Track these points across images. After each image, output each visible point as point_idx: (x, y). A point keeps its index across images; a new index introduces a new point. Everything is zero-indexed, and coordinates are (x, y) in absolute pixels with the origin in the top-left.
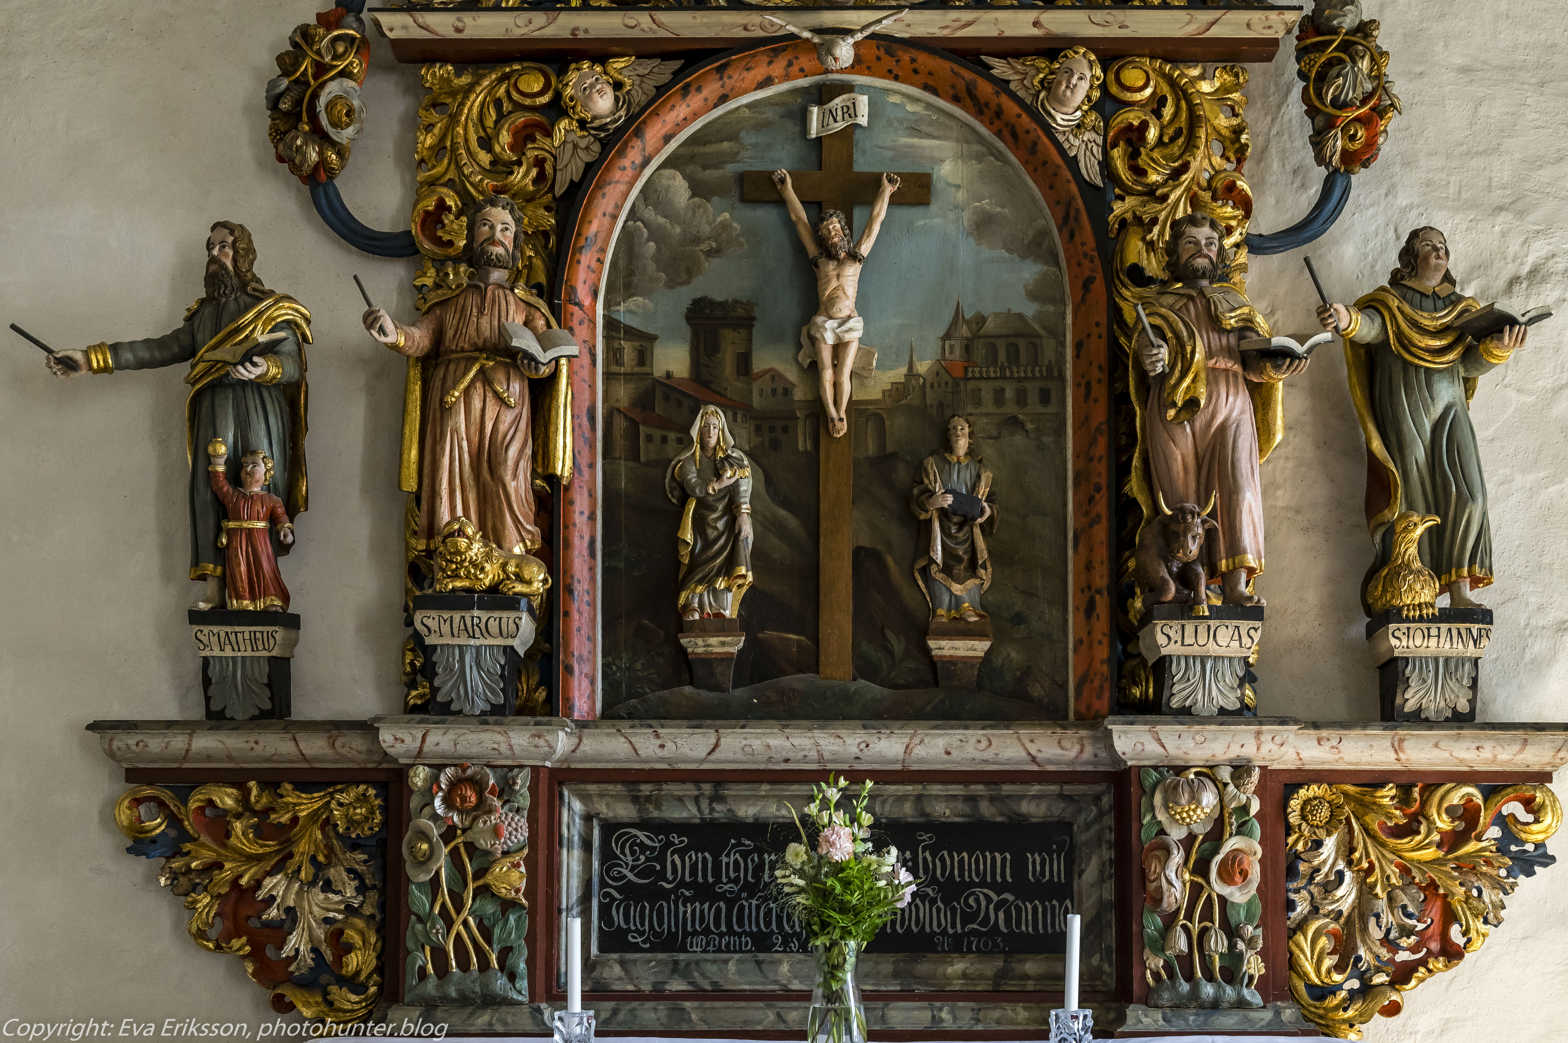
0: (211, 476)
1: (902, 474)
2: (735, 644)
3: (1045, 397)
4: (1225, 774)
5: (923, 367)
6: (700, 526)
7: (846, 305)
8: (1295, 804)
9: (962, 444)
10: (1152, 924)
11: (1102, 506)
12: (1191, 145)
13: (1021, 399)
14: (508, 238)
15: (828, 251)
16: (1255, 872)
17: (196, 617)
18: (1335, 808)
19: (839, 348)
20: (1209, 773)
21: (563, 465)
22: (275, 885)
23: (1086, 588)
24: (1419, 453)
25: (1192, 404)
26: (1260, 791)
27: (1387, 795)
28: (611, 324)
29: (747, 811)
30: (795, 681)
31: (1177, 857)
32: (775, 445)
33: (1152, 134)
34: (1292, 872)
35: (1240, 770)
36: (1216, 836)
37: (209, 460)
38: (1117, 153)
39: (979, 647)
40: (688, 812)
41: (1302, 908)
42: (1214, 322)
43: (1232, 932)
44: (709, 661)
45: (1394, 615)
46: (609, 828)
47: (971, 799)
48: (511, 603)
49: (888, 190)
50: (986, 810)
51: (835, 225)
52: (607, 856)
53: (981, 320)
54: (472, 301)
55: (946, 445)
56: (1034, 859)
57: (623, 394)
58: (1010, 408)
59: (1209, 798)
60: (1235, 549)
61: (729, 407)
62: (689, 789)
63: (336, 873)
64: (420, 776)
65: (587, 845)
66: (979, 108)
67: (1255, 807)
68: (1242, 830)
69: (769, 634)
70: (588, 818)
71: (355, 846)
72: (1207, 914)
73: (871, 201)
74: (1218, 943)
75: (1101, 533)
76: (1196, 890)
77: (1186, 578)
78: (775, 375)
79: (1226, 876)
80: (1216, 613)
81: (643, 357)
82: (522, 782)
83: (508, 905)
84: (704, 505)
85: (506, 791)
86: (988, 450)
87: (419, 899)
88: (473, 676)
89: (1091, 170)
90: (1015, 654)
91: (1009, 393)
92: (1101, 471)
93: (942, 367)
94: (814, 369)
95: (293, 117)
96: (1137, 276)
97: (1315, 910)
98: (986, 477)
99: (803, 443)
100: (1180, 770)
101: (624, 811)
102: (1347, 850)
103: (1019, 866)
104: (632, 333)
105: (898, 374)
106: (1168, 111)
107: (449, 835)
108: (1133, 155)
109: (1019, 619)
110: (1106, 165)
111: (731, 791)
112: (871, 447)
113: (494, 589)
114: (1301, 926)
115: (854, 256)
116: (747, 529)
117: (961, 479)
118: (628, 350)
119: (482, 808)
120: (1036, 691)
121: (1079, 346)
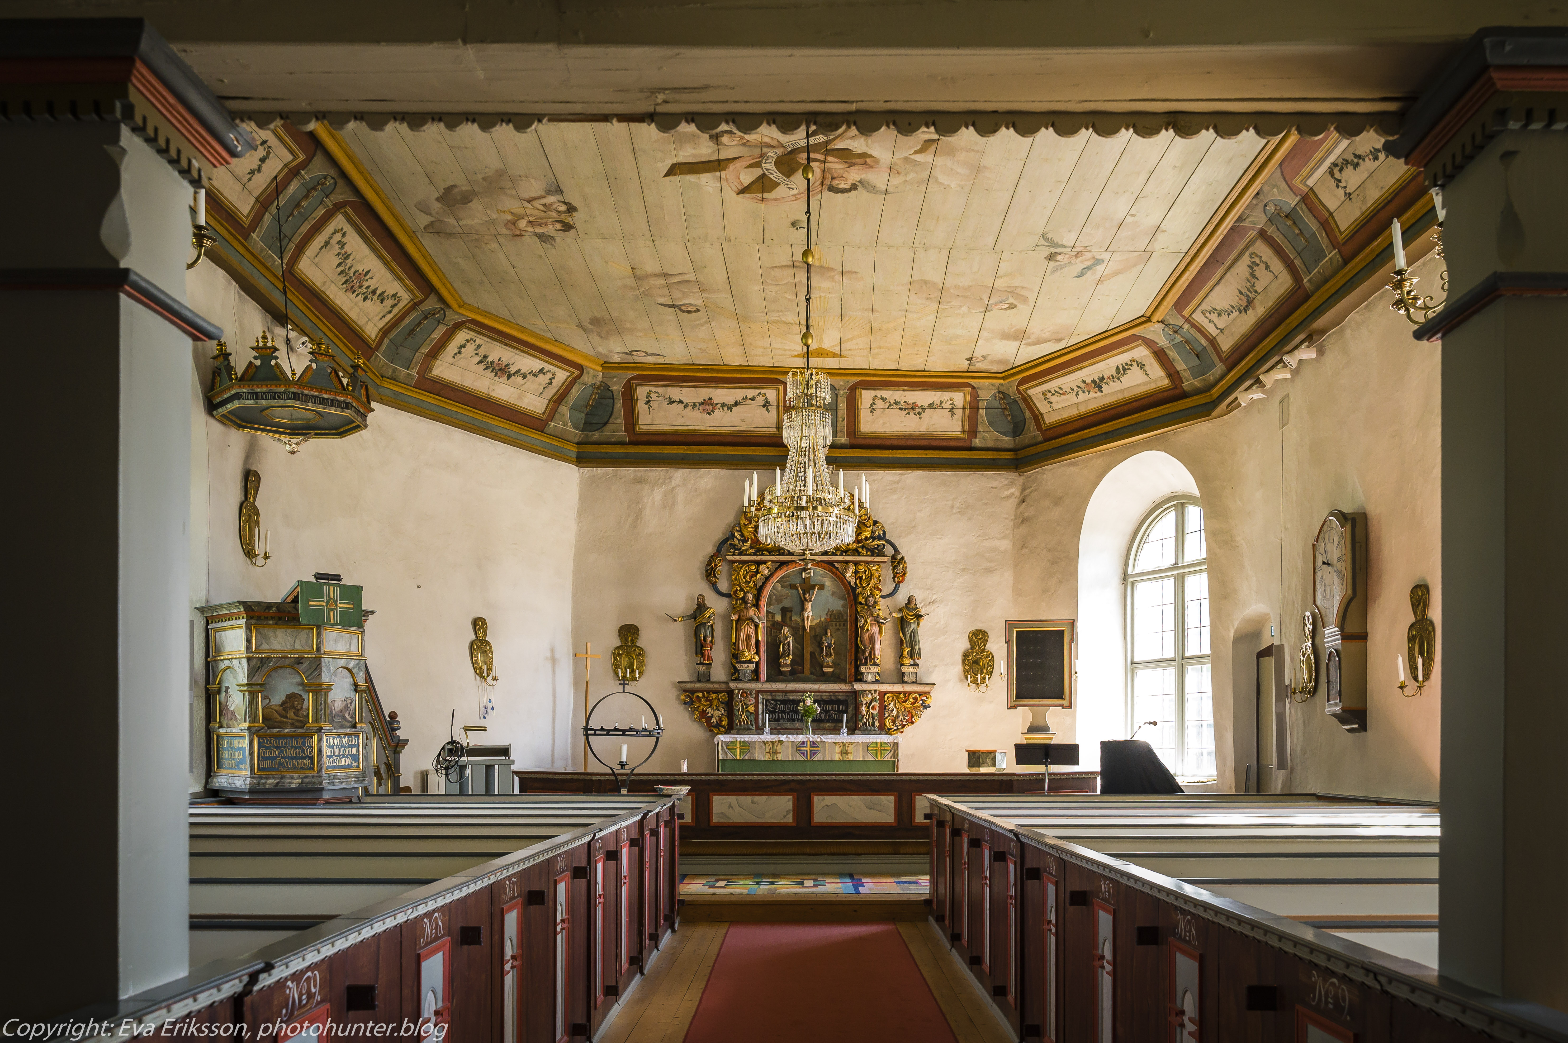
0: (700, 640)
1: (819, 638)
2: (789, 669)
3: (844, 625)
4: (873, 692)
5: (823, 619)
6: (783, 648)
7: (809, 609)
8: (886, 697)
9: (829, 634)
10: (860, 717)
11: (853, 645)
12: (871, 580)
13: (840, 625)
14: (751, 599)
15: (806, 600)
16: (878, 709)
17: (697, 664)
18: (893, 698)
19: (808, 617)
20: (870, 692)
21: (760, 638)
22: (709, 710)
23: (851, 659)
24: (908, 637)
25: (868, 630)
26: (879, 695)
27: (902, 695)
28: (767, 611)
29: (791, 698)
30: (800, 675)
31: (864, 706)
32: (796, 633)
33: (864, 578)
34: (885, 709)
35: (875, 691)
36: (871, 702)
37: (700, 637)
38: (858, 581)
39: (832, 669)
40: (780, 698)
41: (887, 715)
42: (872, 615)
43: (873, 718)
44: (785, 672)
45: (902, 665)
46: (767, 701)
47: (830, 696)
48: (753, 662)
49: (817, 588)
50: (833, 698)
51: (807, 596)
52: (766, 705)
53: (833, 611)
54: (745, 611)
55: (826, 634)
56: (841, 707)
57: (769, 624)
58: (838, 627)
59: (870, 696)
60: (874, 654)
61: (789, 627)
62: (781, 694)
63: (720, 708)
64: (736, 691)
65: (763, 703)
66: (833, 573)
67: (878, 698)
68: (876, 701)
69: (795, 667)
70: (763, 699)
71: (723, 703)
72: (869, 715)
73: (814, 589)
74: (871, 720)
75: (853, 650)
76: (868, 711)
77: (866, 659)
78: (796, 621)
79: (872, 709)
80: (871, 665)
81: (773, 617)
82: (754, 692)
83: (751, 713)
84: (784, 645)
85: (751, 694)
86: (834, 635)
87: (736, 712)
88: (746, 675)
89: (853, 584)
90: (838, 671)
91: (838, 624)
92: (853, 639)
93: (826, 620)
94: (803, 620)
95: (710, 574)
96: (861, 603)
97: (889, 716)
98: (833, 640)
99: (801, 633)
100: (865, 691)
101: (769, 697)
102: (895, 705)
103: (838, 708)
104: (771, 613)
105: (818, 621)
106: (867, 573)
107: (741, 701)
108: (860, 581)
109: (839, 664)
110: (856, 583)
111: (789, 694)
112: (813, 634)
113: (750, 660)
114: (887, 718)
115: (811, 601)
116: (791, 649)
117: (829, 640)
118: (770, 617)
119: (747, 697)
120: (842, 677)
121: (850, 616)
